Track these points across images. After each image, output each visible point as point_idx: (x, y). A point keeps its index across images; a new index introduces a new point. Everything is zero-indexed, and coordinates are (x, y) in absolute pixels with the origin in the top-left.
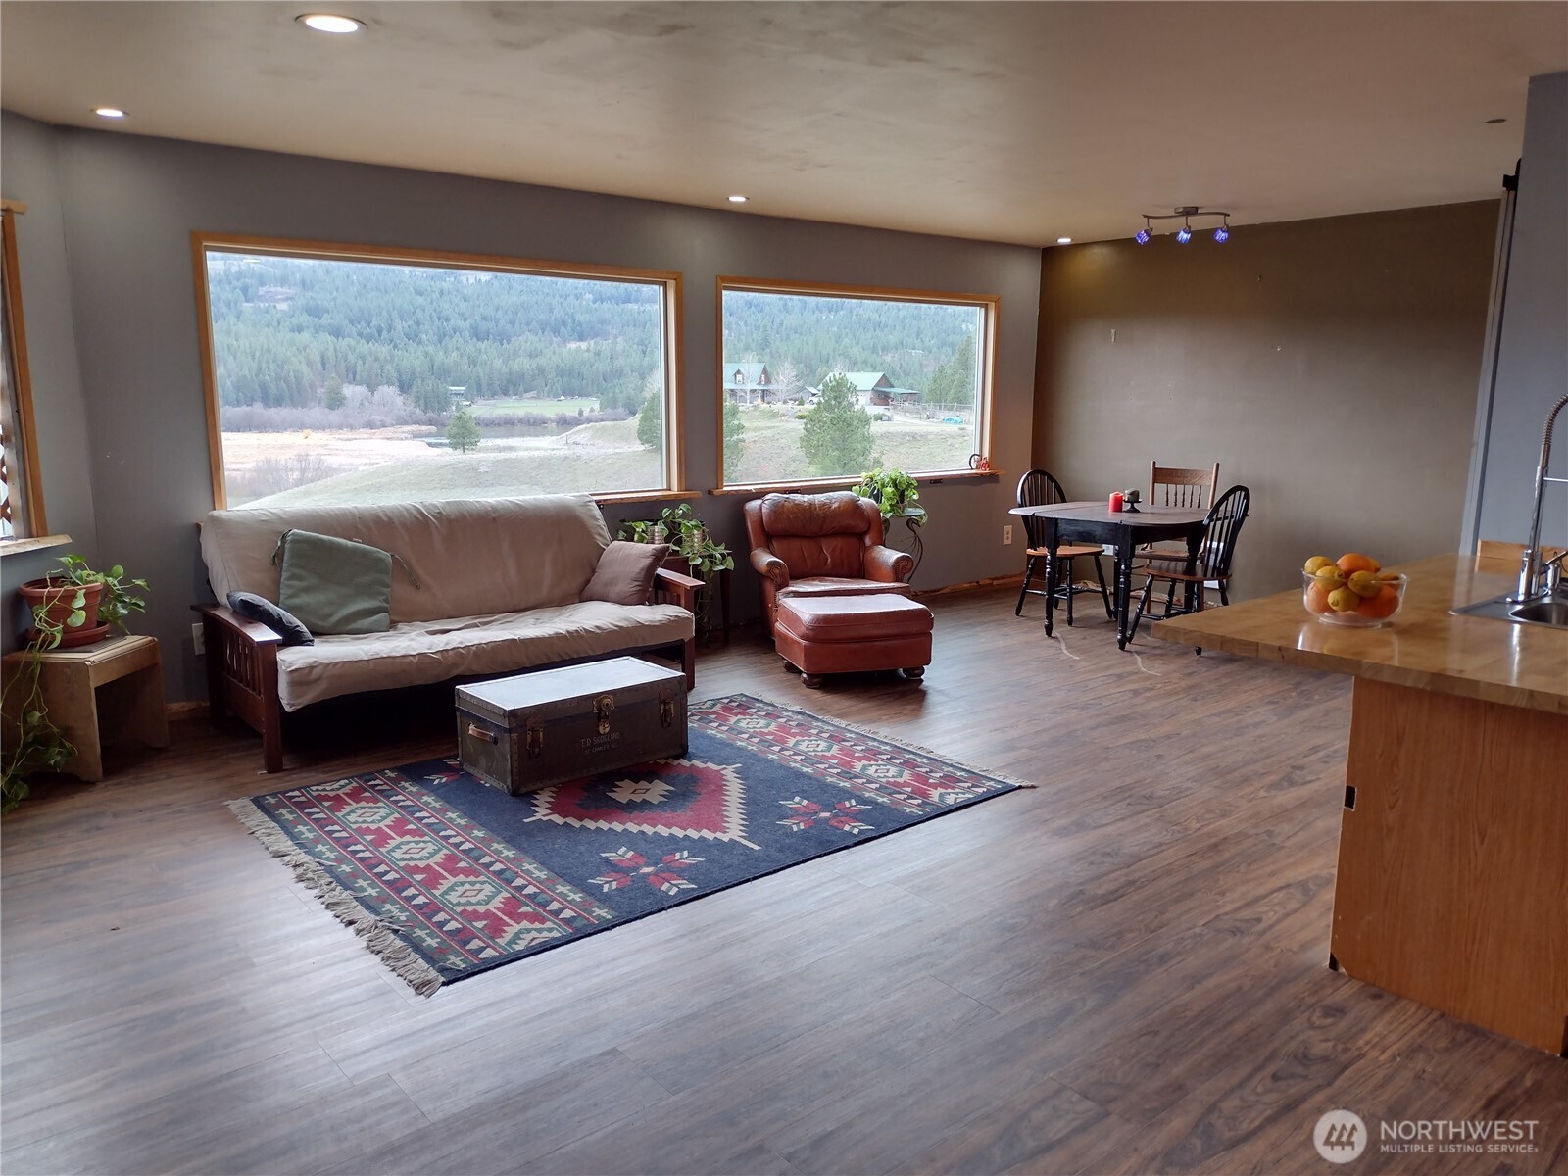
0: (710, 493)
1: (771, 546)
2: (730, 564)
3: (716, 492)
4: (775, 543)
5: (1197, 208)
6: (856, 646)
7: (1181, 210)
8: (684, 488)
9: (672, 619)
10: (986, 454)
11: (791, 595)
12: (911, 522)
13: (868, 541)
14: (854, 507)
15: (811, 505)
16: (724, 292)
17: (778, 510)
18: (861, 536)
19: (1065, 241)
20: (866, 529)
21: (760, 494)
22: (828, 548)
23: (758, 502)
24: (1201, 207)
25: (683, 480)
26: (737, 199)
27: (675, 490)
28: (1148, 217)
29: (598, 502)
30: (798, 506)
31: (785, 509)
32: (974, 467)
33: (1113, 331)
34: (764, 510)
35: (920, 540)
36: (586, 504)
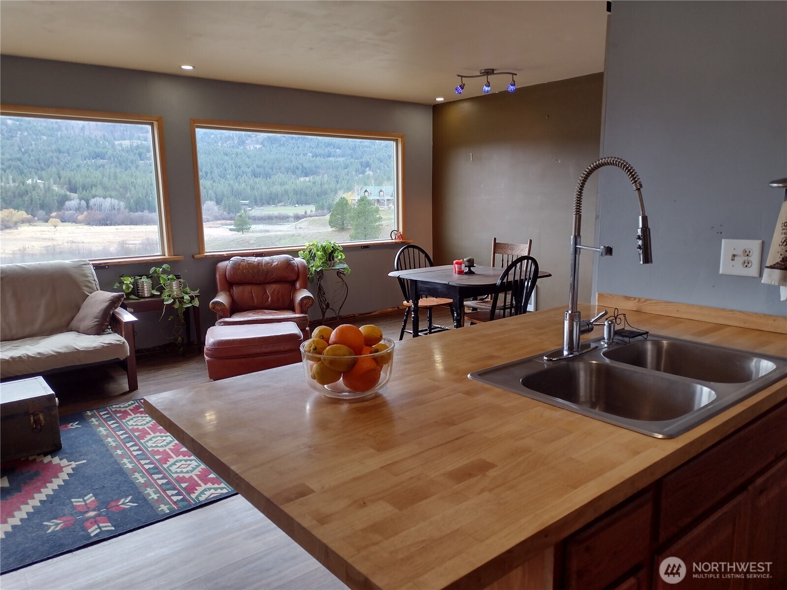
0: (193, 257)
1: (231, 290)
2: (196, 303)
3: (197, 256)
4: (234, 288)
5: (493, 70)
6: (243, 360)
7: (483, 71)
8: (172, 254)
9: (105, 345)
10: (401, 230)
11: (222, 324)
12: (339, 273)
13: (298, 285)
14: (288, 265)
15: (259, 264)
16: (197, 130)
17: (236, 267)
18: (293, 283)
19: (440, 99)
20: (295, 278)
21: (228, 258)
22: (270, 289)
23: (227, 262)
24: (496, 70)
25: (172, 249)
26: (187, 68)
27: (167, 256)
28: (462, 77)
29: (94, 265)
30: (251, 265)
31: (241, 267)
32: (394, 238)
33: (471, 154)
34: (228, 268)
35: (346, 284)
36: (80, 267)
